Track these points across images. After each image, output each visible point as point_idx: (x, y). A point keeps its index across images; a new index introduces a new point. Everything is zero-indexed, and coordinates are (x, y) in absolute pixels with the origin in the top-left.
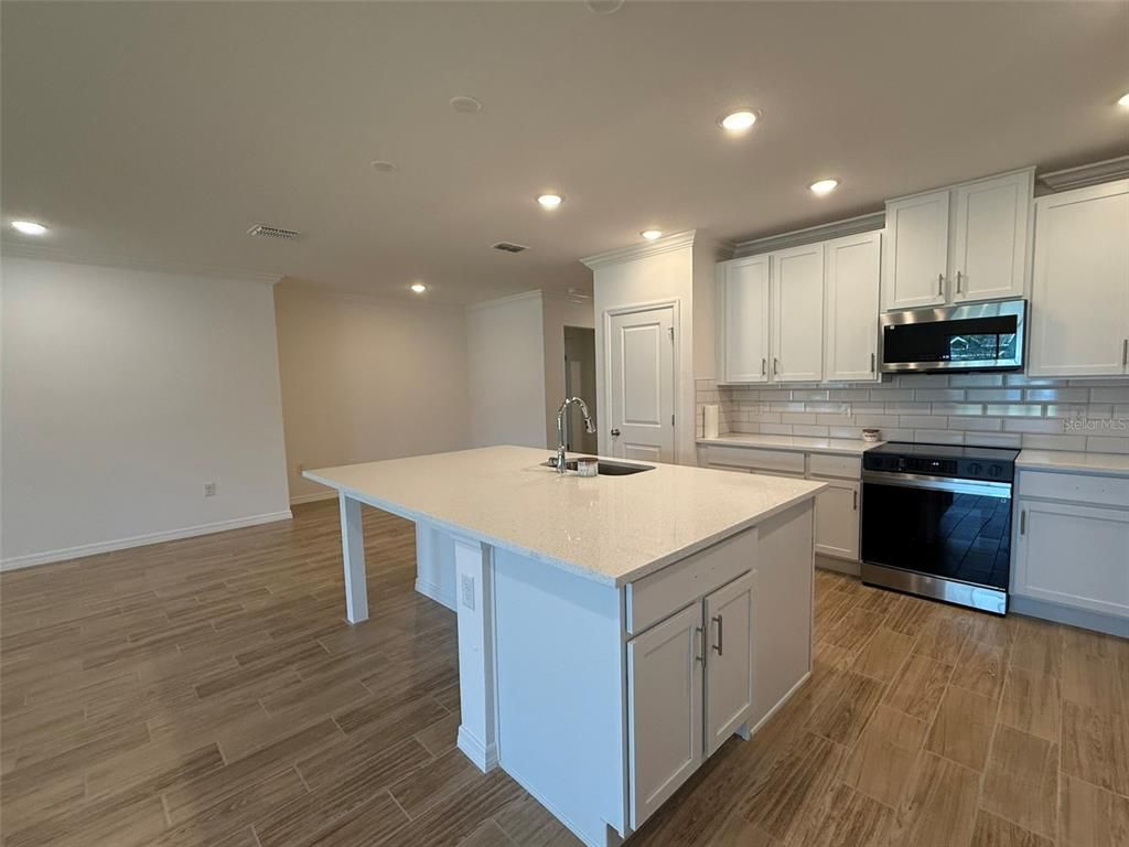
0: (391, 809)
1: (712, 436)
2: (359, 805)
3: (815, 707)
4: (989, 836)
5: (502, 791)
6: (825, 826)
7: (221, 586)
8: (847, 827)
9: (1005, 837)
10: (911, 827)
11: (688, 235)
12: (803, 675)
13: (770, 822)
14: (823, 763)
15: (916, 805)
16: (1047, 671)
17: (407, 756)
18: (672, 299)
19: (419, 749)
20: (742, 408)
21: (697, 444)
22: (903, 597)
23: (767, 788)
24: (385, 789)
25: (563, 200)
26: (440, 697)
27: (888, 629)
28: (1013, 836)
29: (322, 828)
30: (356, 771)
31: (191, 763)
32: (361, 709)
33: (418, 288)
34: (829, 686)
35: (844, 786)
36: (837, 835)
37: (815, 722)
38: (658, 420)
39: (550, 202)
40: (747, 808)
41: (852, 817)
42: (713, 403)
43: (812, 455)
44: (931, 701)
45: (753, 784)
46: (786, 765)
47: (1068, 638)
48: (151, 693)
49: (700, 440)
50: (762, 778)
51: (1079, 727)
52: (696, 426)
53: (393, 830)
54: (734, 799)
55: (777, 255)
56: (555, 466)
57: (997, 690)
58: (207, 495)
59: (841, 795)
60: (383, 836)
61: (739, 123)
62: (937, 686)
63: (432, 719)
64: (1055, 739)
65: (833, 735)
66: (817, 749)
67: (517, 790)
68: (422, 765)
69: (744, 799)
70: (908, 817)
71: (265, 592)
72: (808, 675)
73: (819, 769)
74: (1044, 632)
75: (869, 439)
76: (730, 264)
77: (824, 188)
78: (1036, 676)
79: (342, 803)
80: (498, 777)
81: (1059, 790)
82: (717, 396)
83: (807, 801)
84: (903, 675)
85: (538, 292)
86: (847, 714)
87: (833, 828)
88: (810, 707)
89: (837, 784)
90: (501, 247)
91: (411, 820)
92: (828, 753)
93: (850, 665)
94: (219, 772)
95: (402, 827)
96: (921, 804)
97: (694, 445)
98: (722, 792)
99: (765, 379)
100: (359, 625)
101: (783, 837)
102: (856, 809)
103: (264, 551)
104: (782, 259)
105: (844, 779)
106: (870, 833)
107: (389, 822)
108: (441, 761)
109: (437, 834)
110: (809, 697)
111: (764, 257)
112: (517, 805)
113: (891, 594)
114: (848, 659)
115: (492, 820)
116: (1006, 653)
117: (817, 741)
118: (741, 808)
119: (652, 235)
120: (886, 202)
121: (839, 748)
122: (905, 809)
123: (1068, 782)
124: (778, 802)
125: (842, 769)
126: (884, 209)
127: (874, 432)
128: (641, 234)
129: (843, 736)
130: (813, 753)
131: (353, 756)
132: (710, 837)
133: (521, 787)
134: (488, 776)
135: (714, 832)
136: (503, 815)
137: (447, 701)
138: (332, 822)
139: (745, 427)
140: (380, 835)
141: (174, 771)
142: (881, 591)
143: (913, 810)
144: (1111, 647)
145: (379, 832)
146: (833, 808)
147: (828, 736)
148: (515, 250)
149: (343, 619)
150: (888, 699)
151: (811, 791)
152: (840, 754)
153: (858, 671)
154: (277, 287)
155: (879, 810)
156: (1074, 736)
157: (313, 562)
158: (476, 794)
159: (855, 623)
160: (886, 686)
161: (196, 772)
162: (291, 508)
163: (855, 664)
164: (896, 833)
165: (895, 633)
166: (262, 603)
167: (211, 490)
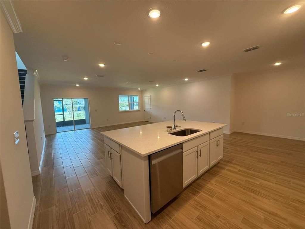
3: (130, 217)
10: (87, 216)
14: (111, 208)
35: (103, 209)
36: (95, 201)
37: (124, 213)
41: (96, 206)
46: (114, 200)
65: (117, 215)
66: (115, 209)
83: (104, 200)
87: (97, 201)
89: (104, 208)
96: (89, 222)
101: (101, 193)
105: (104, 210)
106: (92, 207)
117: (117, 210)
121: (113, 214)
125: (107, 211)
129: (116, 218)
130: (114, 207)
143: (89, 219)
146: (100, 204)
147: (118, 214)
151: (106, 202)
152: (111, 213)
155: (94, 212)
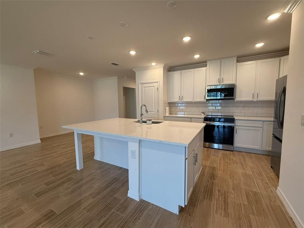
0: (117, 215)
1: (167, 115)
2: (107, 216)
4: (248, 193)
5: (145, 204)
6: (219, 198)
7: (26, 164)
8: (223, 197)
9: (251, 192)
10: (234, 194)
11: (162, 65)
12: (201, 167)
13: (208, 199)
14: (213, 185)
15: (233, 190)
16: (244, 161)
17: (115, 201)
18: (158, 81)
19: (117, 199)
20: (173, 108)
21: (164, 117)
22: (213, 149)
23: (204, 192)
24: (113, 210)
25: (136, 53)
26: (117, 185)
27: (213, 156)
28: (252, 192)
29: (99, 224)
30: (102, 207)
31: (45, 216)
32: (94, 192)
33: (82, 74)
34: (207, 169)
35: (219, 189)
36: (222, 199)
37: (208, 177)
38: (154, 111)
39: (133, 53)
40: (202, 196)
41: (223, 195)
42: (167, 107)
43: (192, 119)
44: (227, 169)
45: (201, 192)
46: (206, 186)
47: (245, 154)
48: (17, 199)
49: (165, 116)
50: (202, 190)
51: (254, 170)
52: (164, 112)
53: (121, 219)
54: (199, 196)
55: (183, 71)
56: (140, 122)
57: (238, 165)
58: (10, 137)
59: (219, 191)
60: (119, 222)
61: (187, 39)
62: (227, 166)
63: (117, 191)
64: (251, 173)
65: (212, 179)
67: (148, 204)
68: (121, 202)
69: (201, 195)
70: (233, 192)
71: (43, 165)
72: (202, 167)
73: (213, 186)
74: (241, 153)
75: (203, 115)
76: (171, 73)
77: (197, 56)
78: (243, 162)
79: (102, 217)
80: (142, 201)
81: (255, 182)
82: (167, 105)
83: (213, 193)
84: (220, 165)
85: (117, 77)
86: (213, 174)
88: (205, 174)
89: (217, 188)
90: (113, 64)
91: (125, 216)
92: (213, 183)
93: (209, 164)
94: (56, 217)
95: (123, 219)
96: (234, 189)
97: (163, 117)
98: (195, 194)
99: (180, 101)
100: (82, 170)
102: (223, 193)
103: (36, 153)
104: (184, 72)
106: (228, 197)
107: (119, 218)
108: (125, 201)
109: (133, 218)
110: (204, 172)
111: (179, 72)
112: (150, 207)
113: (210, 149)
114: (208, 163)
115: (146, 211)
116: (236, 158)
117: (210, 181)
118: (201, 197)
119: (154, 64)
120: (207, 61)
121: (214, 181)
122: (232, 191)
123: (256, 181)
124: (208, 195)
125: (217, 185)
126: (207, 62)
127: (204, 113)
128: (151, 63)
129: (214, 179)
130: (210, 183)
131: (99, 204)
132: (198, 204)
133: (150, 203)
134: (140, 202)
135: (198, 203)
136: (148, 210)
137: (119, 186)
138: (102, 222)
139: (173, 112)
140: (118, 221)
141: (40, 219)
142: (208, 148)
144: (253, 155)
145: (117, 221)
146: (219, 193)
148: (116, 65)
149: (75, 169)
150: (219, 170)
153: (211, 165)
154: (34, 70)
155: (227, 192)
156: (254, 172)
157: (56, 155)
158: (139, 206)
159: (206, 155)
160: (218, 168)
161: (48, 218)
162: (41, 139)
163: (210, 164)
164: (232, 196)
165: (215, 157)
166: (44, 168)
167: (11, 135)
